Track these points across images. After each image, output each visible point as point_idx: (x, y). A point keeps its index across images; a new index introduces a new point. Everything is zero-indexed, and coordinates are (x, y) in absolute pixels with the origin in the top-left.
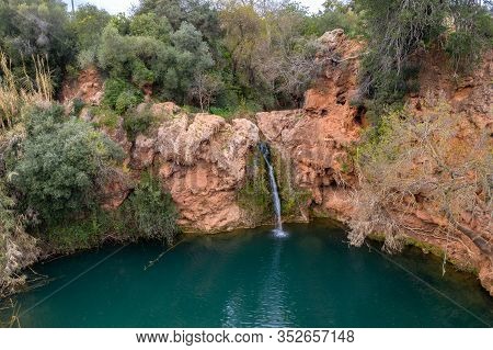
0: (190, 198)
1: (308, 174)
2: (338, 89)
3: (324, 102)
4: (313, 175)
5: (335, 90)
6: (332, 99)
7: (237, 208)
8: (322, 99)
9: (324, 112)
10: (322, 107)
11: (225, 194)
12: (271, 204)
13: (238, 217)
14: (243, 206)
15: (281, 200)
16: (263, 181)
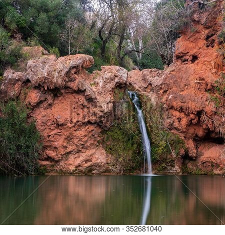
0: (55, 131)
1: (180, 120)
2: (207, 31)
3: (194, 48)
4: (184, 121)
5: (204, 33)
6: (202, 43)
7: (104, 151)
8: (191, 45)
9: (195, 58)
10: (192, 52)
11: (92, 128)
12: (140, 145)
13: (104, 161)
14: (110, 150)
15: (151, 144)
16: (132, 120)
